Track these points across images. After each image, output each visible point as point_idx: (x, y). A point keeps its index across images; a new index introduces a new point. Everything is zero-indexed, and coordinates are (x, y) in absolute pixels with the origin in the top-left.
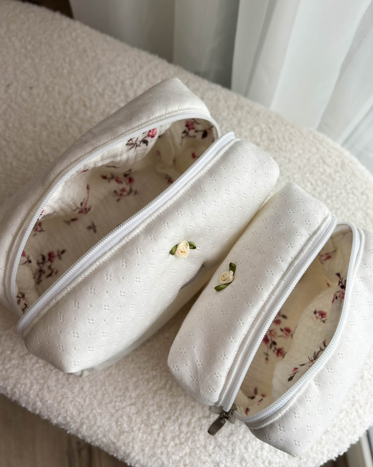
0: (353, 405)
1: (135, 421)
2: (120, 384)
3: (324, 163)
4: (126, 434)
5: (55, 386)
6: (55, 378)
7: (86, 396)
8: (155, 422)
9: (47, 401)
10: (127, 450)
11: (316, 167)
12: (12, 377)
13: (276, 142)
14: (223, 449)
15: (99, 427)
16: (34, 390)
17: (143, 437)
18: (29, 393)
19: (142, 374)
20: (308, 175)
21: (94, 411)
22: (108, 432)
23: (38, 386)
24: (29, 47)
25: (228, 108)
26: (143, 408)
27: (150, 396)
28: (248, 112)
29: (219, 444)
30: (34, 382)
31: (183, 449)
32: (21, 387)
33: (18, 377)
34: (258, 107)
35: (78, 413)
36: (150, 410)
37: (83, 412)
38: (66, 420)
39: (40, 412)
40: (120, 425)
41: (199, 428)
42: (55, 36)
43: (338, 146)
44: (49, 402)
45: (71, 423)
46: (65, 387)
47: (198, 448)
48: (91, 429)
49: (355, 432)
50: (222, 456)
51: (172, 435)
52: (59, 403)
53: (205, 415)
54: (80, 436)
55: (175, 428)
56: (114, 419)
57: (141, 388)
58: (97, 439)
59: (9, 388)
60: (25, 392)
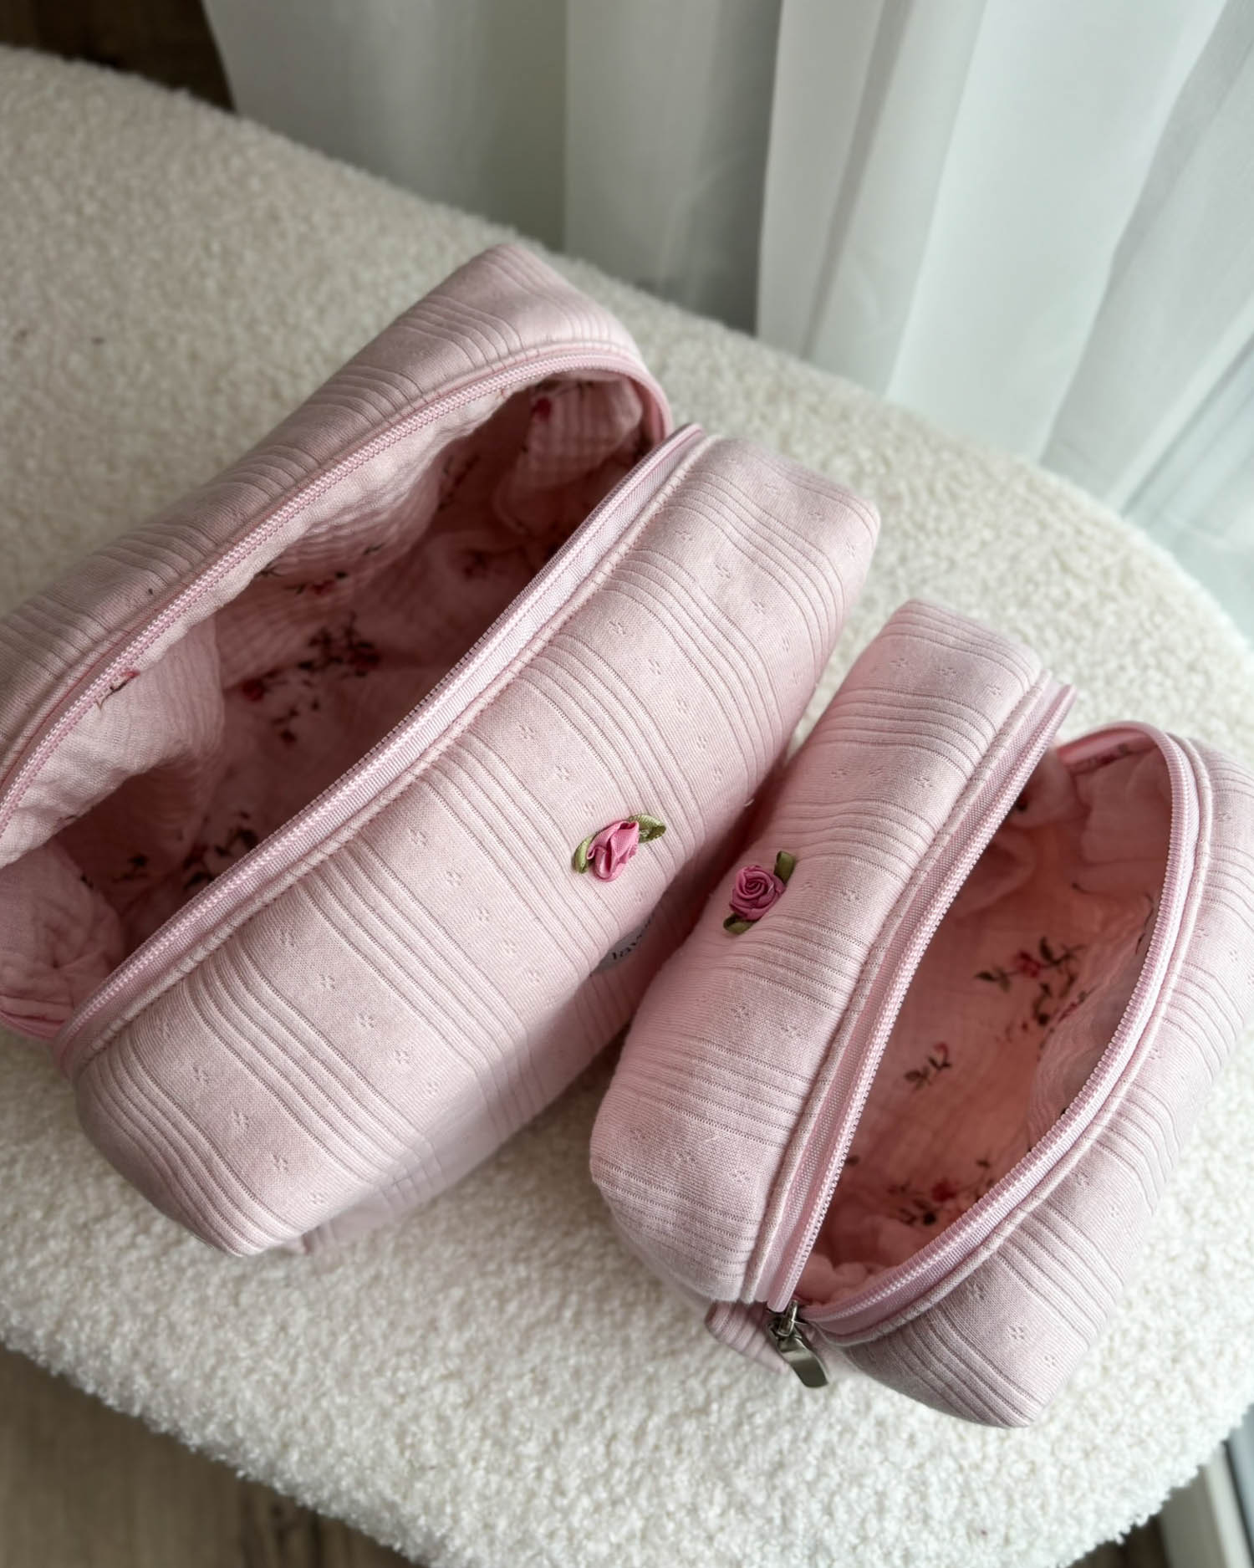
0: (1175, 1360)
1: (462, 1433)
2: (410, 1310)
3: (1065, 569)
4: (431, 1475)
5: (194, 1323)
6: (192, 1296)
7: (298, 1354)
8: (528, 1432)
9: (168, 1372)
10: (434, 1528)
11: (1037, 585)
12: (49, 1296)
13: (907, 506)
14: (751, 1516)
15: (342, 1454)
16: (124, 1337)
17: (487, 1484)
18: (107, 1347)
19: (483, 1274)
20: (1012, 611)
21: (325, 1403)
22: (373, 1469)
23: (138, 1325)
24: (90, 209)
25: (748, 395)
26: (485, 1386)
27: (509, 1348)
28: (814, 410)
29: (738, 1498)
30: (125, 1310)
31: (623, 1519)
32: (81, 1327)
33: (68, 1296)
34: (845, 390)
35: (271, 1410)
36: (510, 1394)
37: (289, 1407)
38: (234, 1434)
39: (146, 1408)
40: (412, 1446)
41: (674, 1447)
42: (175, 169)
43: (1108, 513)
44: (174, 1375)
45: (248, 1444)
46: (228, 1326)
47: (669, 1514)
48: (314, 1461)
49: (1184, 1450)
50: (751, 1538)
51: (585, 1476)
52: (208, 1379)
53: (692, 1406)
54: (278, 1485)
55: (593, 1451)
56: (392, 1426)
57: (481, 1319)
58: (337, 1495)
59: (39, 1333)
60: (93, 1346)
